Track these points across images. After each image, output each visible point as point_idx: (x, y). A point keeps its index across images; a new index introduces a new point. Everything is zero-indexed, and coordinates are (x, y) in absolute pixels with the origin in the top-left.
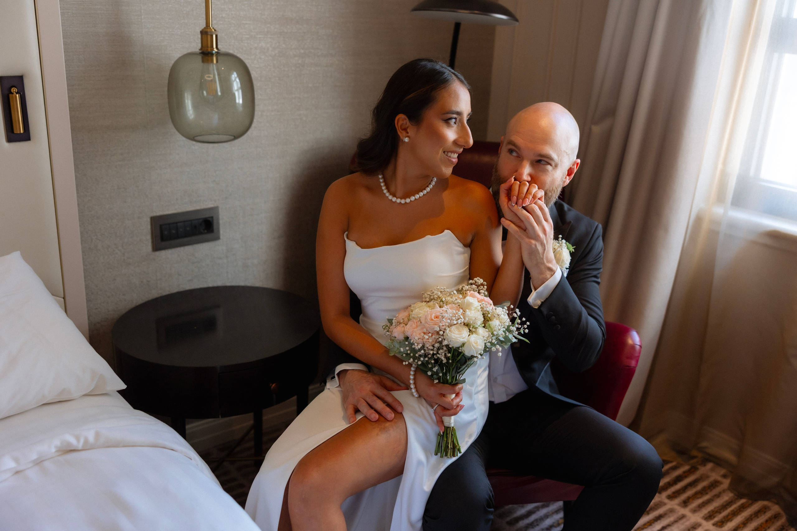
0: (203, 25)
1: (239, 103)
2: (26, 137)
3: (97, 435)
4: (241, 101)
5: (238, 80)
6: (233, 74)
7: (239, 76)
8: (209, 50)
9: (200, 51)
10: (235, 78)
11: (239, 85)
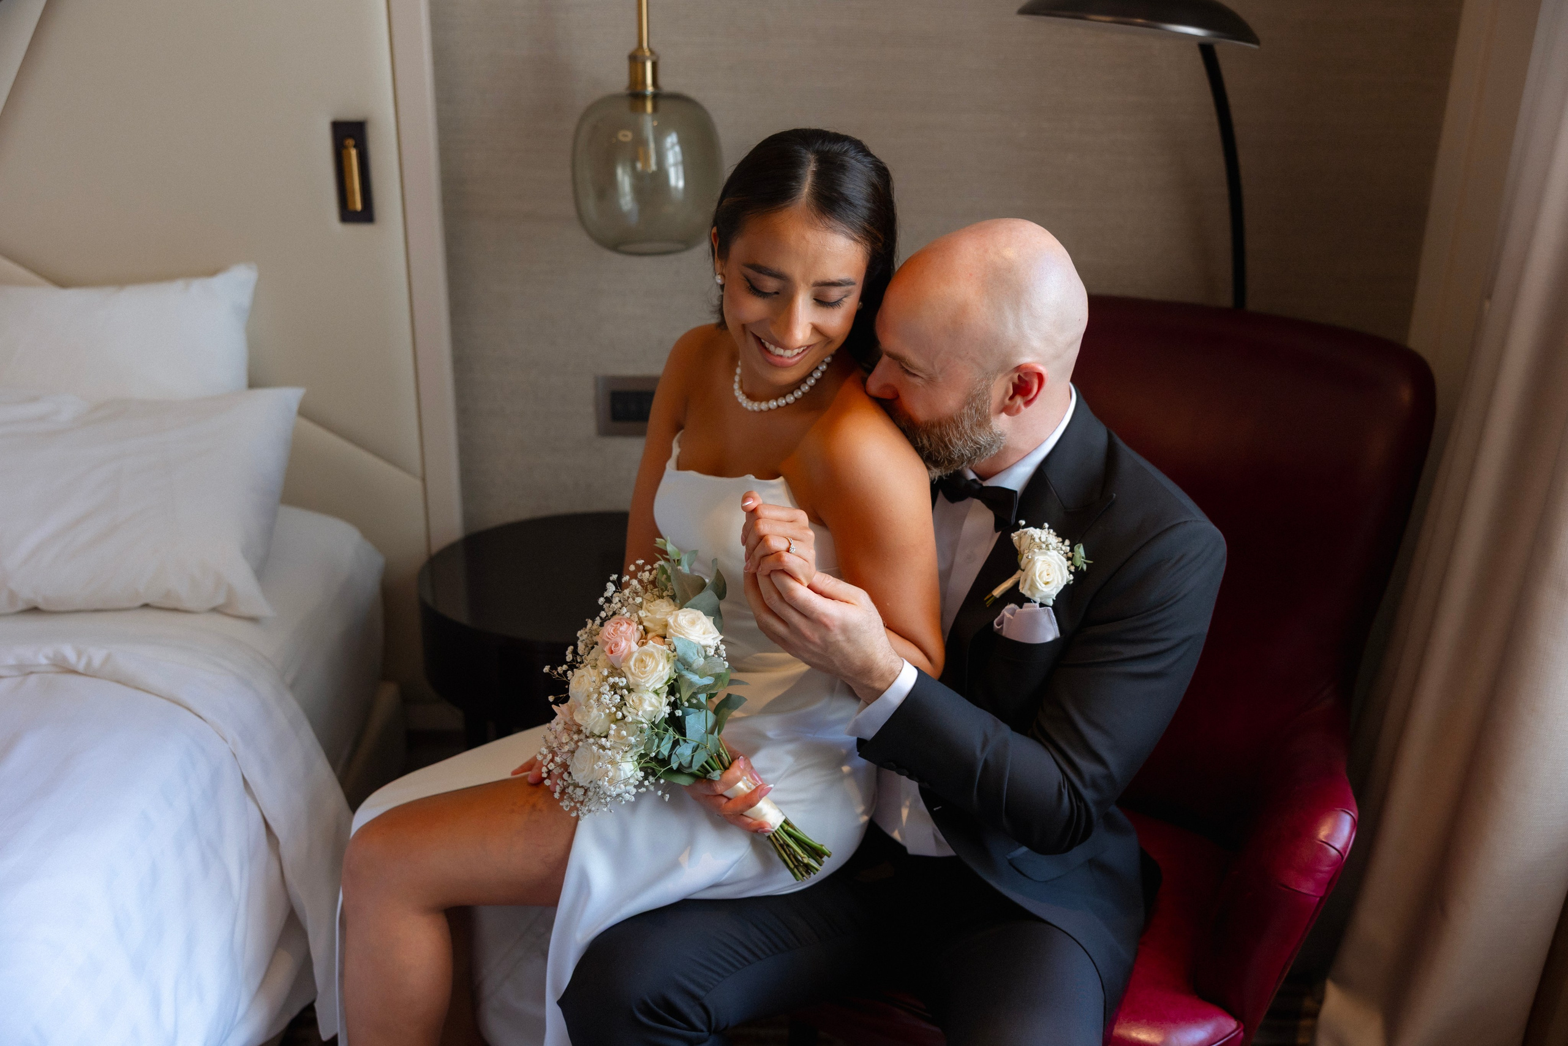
0: (632, 46)
1: (676, 188)
2: (367, 215)
3: (108, 658)
4: (681, 184)
5: (677, 149)
6: (669, 135)
7: (682, 142)
8: (639, 88)
9: (628, 92)
10: (673, 146)
11: (679, 158)
